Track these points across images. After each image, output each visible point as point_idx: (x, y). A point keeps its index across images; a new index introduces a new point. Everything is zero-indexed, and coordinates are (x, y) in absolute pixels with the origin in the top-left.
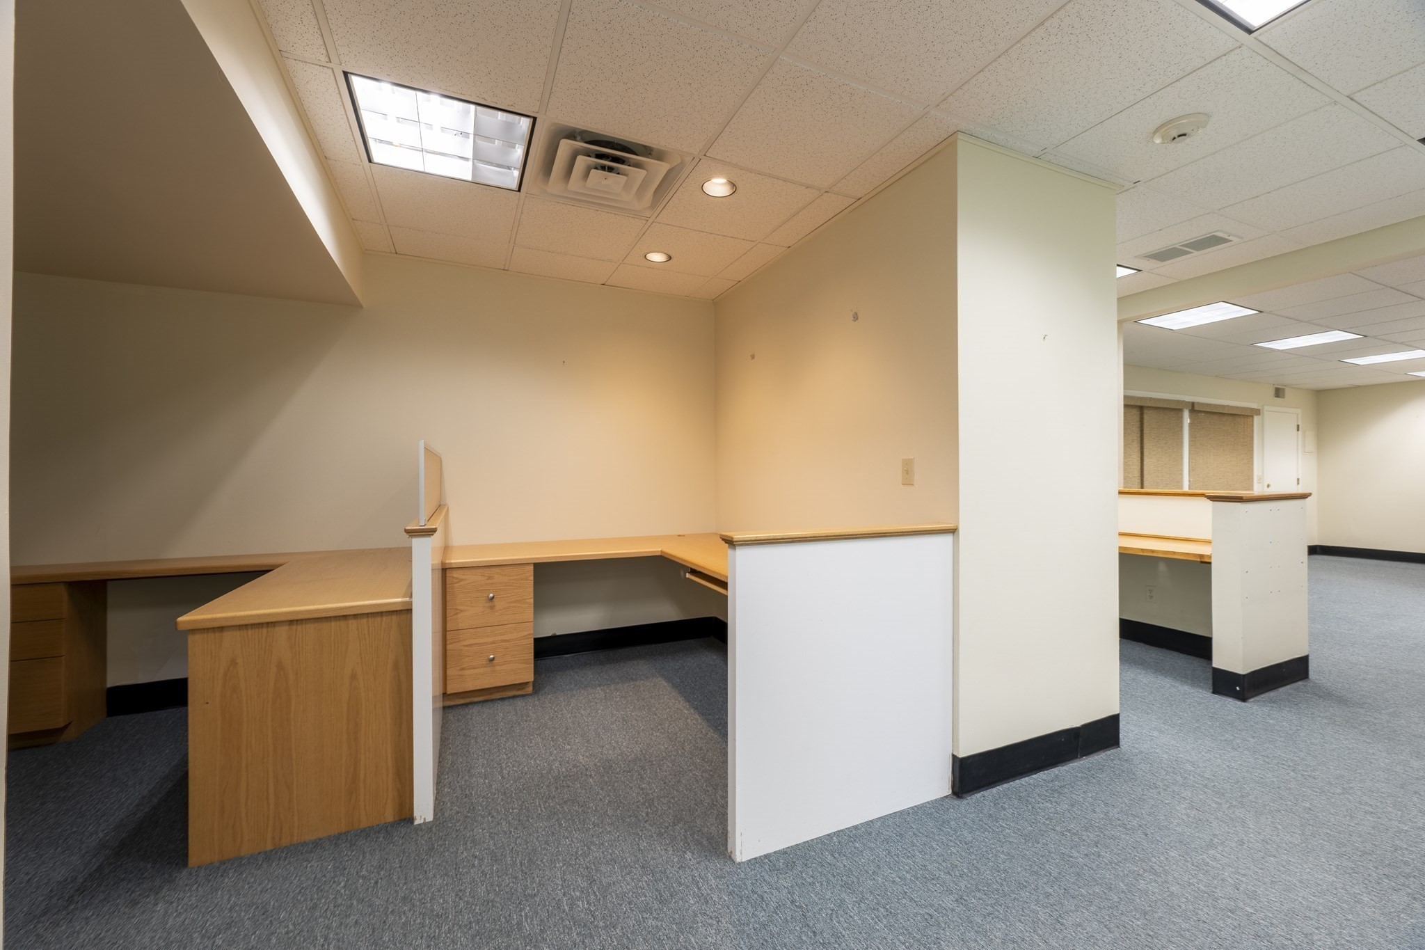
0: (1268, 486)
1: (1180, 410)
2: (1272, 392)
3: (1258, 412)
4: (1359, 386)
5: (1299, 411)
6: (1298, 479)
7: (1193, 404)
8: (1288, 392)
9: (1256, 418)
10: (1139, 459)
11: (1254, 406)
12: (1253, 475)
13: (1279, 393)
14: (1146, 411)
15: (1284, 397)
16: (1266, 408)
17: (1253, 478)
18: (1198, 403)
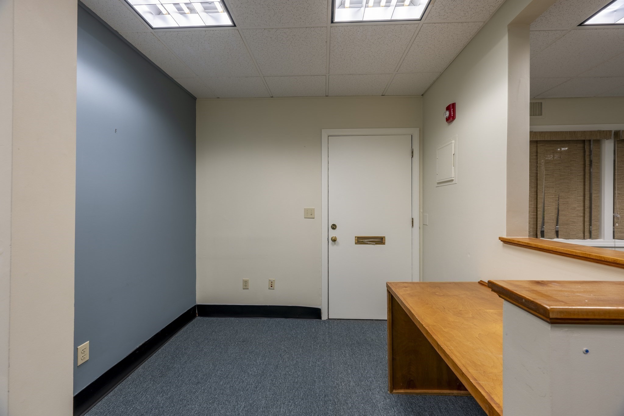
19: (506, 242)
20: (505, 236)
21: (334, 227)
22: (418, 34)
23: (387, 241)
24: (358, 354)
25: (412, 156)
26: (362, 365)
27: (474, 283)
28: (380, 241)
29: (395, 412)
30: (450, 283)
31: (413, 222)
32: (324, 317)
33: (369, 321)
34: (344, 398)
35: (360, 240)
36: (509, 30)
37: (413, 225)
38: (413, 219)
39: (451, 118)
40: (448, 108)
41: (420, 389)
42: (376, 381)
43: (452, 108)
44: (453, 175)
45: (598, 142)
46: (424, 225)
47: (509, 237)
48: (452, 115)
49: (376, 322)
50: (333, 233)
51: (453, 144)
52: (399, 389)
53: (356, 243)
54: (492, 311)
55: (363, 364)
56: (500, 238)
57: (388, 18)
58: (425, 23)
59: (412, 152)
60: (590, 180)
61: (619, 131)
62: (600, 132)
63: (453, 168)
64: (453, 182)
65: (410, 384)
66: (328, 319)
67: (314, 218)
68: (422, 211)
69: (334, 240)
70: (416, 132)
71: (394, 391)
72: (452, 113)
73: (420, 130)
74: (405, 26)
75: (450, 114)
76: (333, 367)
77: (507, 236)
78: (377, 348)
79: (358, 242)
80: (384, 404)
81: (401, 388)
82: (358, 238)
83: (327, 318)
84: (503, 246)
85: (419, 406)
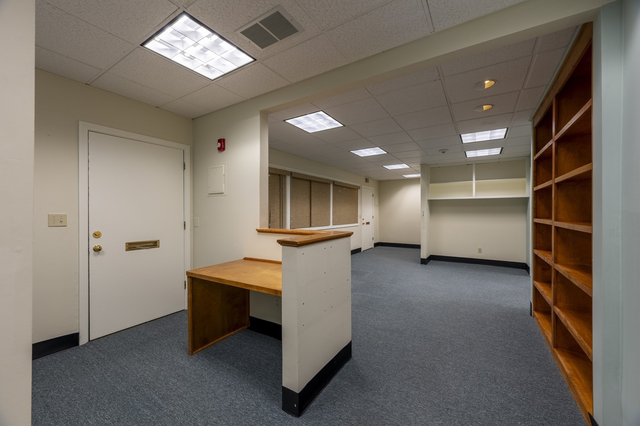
0: (363, 219)
1: (329, 184)
2: (365, 180)
3: (359, 188)
4: (390, 180)
5: (373, 188)
6: (373, 216)
7: (334, 181)
8: (370, 180)
9: (359, 190)
10: (310, 207)
11: (358, 185)
12: (358, 215)
13: (367, 180)
14: (312, 183)
15: (368, 182)
16: (363, 186)
17: (358, 216)
18: (336, 181)
19: (259, 231)
20: (259, 228)
21: (97, 235)
22: (207, 86)
23: (161, 244)
24: (148, 350)
25: (184, 169)
26: (156, 353)
27: (241, 260)
28: (155, 244)
29: (200, 362)
30: (229, 262)
31: (185, 225)
32: (83, 340)
33: (143, 325)
34: (154, 378)
35: (131, 246)
36: (260, 113)
37: (185, 228)
38: (185, 222)
39: (222, 149)
40: (220, 141)
41: (211, 342)
42: (176, 356)
43: (222, 141)
44: (223, 190)
45: (285, 176)
46: (194, 226)
47: (261, 229)
48: (223, 147)
49: (150, 323)
50: (95, 243)
51: (224, 168)
52: (197, 350)
53: (127, 250)
54: (258, 268)
55: (158, 352)
56: (256, 230)
57: (192, 69)
58: (214, 83)
59: (184, 165)
60: (282, 197)
61: (292, 172)
62: (286, 171)
63: (223, 184)
64: (223, 195)
65: (205, 342)
66: (89, 340)
67: (66, 226)
68: (192, 215)
69: (98, 250)
70: (187, 149)
71: (194, 352)
72: (223, 146)
73: (190, 148)
74: (201, 78)
75: (221, 145)
76: (127, 369)
77: (260, 228)
78: (164, 338)
79: (129, 248)
80: (189, 363)
81: (199, 348)
82: (129, 244)
83: (87, 341)
84: (258, 234)
85: (214, 351)
